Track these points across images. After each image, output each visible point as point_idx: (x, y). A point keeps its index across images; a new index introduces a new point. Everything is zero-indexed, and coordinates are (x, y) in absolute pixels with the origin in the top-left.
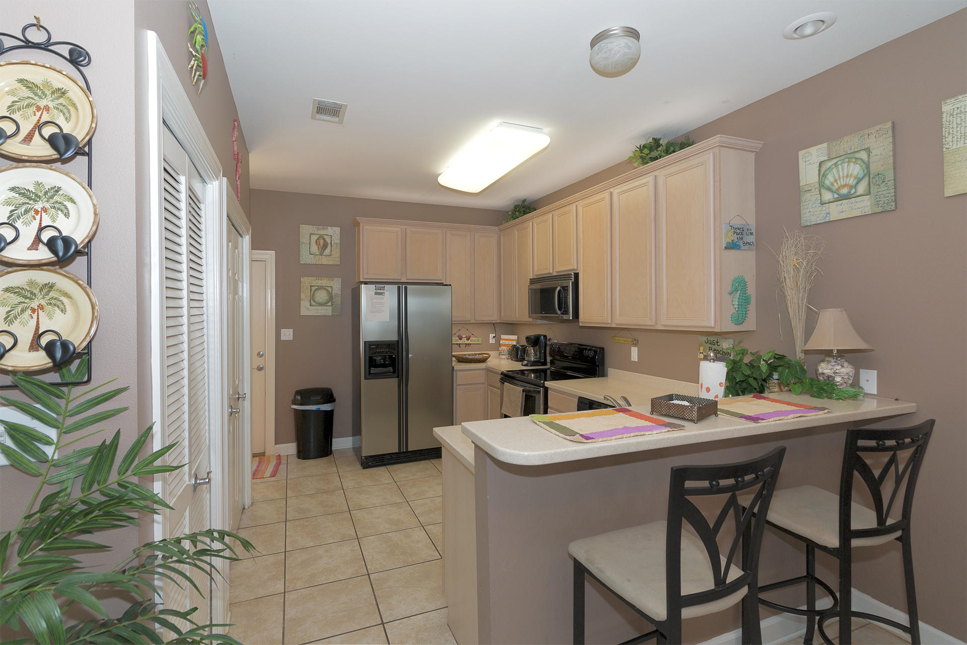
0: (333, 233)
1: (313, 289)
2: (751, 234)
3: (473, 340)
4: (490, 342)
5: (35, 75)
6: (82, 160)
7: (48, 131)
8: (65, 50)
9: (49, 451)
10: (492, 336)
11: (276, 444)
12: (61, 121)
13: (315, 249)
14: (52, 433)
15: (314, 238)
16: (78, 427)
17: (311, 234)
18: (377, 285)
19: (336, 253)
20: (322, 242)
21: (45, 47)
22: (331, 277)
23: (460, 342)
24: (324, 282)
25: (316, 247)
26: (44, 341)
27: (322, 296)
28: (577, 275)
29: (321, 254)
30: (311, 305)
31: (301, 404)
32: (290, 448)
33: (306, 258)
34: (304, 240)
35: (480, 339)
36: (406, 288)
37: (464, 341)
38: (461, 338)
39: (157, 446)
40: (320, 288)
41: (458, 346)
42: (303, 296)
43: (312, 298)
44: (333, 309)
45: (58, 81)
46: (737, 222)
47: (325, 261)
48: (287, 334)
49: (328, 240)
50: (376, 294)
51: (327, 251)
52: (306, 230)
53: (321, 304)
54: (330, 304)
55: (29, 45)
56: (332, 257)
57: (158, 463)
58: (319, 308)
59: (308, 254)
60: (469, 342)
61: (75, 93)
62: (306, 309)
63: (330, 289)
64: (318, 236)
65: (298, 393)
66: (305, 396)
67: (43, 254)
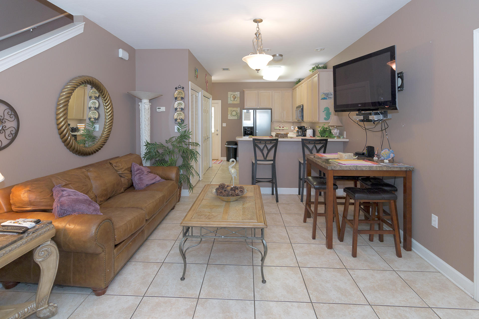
0: (238, 94)
1: (232, 111)
2: (332, 95)
3: (285, 128)
4: (292, 129)
5: (179, 91)
6: (183, 99)
7: (181, 97)
8: (182, 88)
9: (180, 130)
10: (292, 127)
11: (221, 157)
12: (182, 96)
13: (232, 99)
14: (181, 129)
15: (232, 95)
16: (183, 128)
17: (231, 95)
18: (247, 110)
19: (239, 100)
20: (234, 96)
21: (180, 88)
22: (237, 107)
23: (280, 129)
24: (235, 109)
25: (232, 98)
26: (180, 119)
27: (234, 113)
28: (303, 106)
29: (234, 101)
30: (231, 116)
31: (227, 145)
32: (225, 158)
33: (230, 102)
34: (229, 96)
35: (288, 128)
36: (256, 111)
37: (281, 128)
38: (280, 127)
39: (190, 131)
40: (234, 111)
41: (279, 130)
42: (229, 113)
43: (231, 114)
44: (237, 117)
45: (181, 91)
46: (326, 92)
47: (235, 102)
48: (224, 125)
49: (236, 96)
50: (247, 112)
51: (236, 99)
52: (230, 93)
53: (234, 116)
54: (236, 116)
55: (179, 88)
56: (237, 101)
57: (190, 133)
58: (233, 117)
59: (230, 101)
60: (283, 129)
61: (183, 92)
62: (230, 117)
63: (236, 111)
64: (233, 95)
65: (227, 142)
66: (229, 143)
67: (180, 110)
